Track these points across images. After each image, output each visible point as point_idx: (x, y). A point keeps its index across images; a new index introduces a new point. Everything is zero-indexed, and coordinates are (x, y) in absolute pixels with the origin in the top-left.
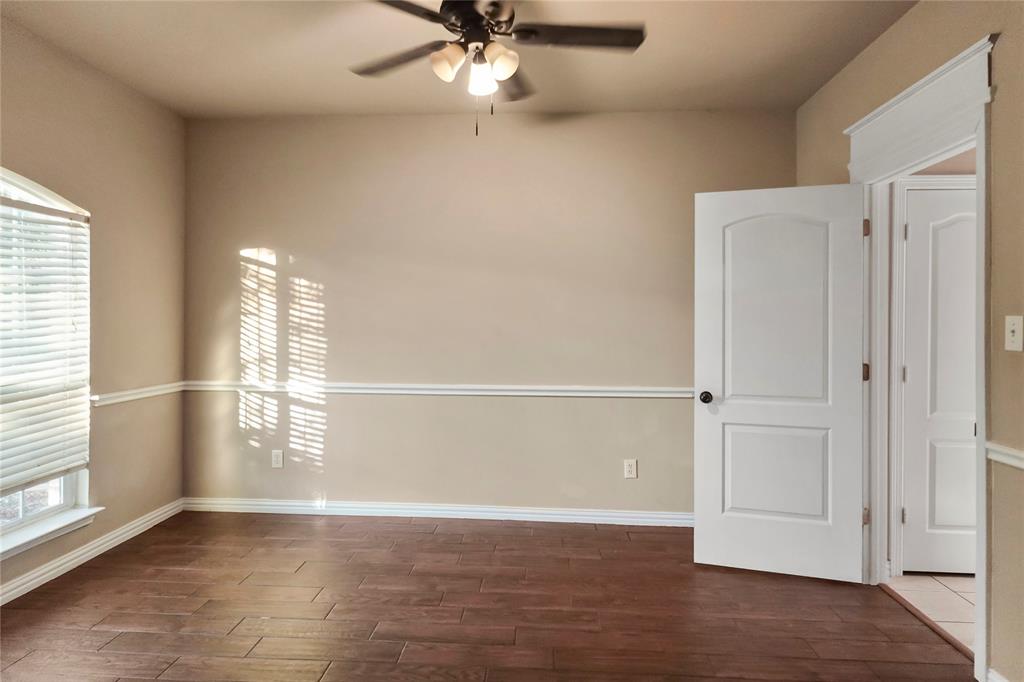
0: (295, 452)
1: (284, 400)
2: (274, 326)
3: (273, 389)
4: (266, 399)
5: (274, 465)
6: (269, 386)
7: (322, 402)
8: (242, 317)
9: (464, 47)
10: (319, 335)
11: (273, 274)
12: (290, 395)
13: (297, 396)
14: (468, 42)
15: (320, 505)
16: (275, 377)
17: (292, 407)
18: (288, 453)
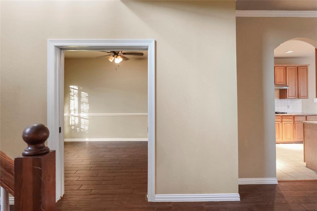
0: (82, 129)
1: (80, 118)
2: (78, 102)
3: (77, 115)
4: (76, 117)
5: (78, 131)
6: (76, 114)
7: (88, 118)
8: (70, 100)
9: (114, 56)
10: (87, 104)
11: (77, 91)
12: (81, 116)
13: (82, 117)
14: (114, 55)
15: (87, 140)
16: (77, 113)
17: (81, 119)
18: (80, 129)
